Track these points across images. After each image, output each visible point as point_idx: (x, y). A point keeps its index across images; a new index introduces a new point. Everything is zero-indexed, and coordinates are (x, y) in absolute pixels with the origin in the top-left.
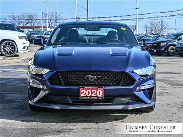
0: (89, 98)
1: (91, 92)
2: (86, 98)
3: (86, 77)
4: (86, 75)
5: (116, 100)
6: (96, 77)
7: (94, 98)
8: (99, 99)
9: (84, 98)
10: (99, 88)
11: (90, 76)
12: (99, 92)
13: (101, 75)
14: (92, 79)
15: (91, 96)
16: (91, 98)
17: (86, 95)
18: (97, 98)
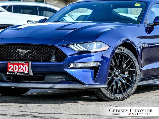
0: (16, 73)
1: (18, 67)
2: (13, 74)
3: (16, 52)
4: (17, 49)
5: (47, 78)
6: (26, 51)
7: (20, 74)
8: (25, 75)
9: (11, 74)
10: (25, 63)
11: (20, 50)
12: (26, 67)
13: (31, 49)
14: (22, 53)
15: (18, 72)
16: (18, 74)
17: (13, 70)
18: (23, 74)
